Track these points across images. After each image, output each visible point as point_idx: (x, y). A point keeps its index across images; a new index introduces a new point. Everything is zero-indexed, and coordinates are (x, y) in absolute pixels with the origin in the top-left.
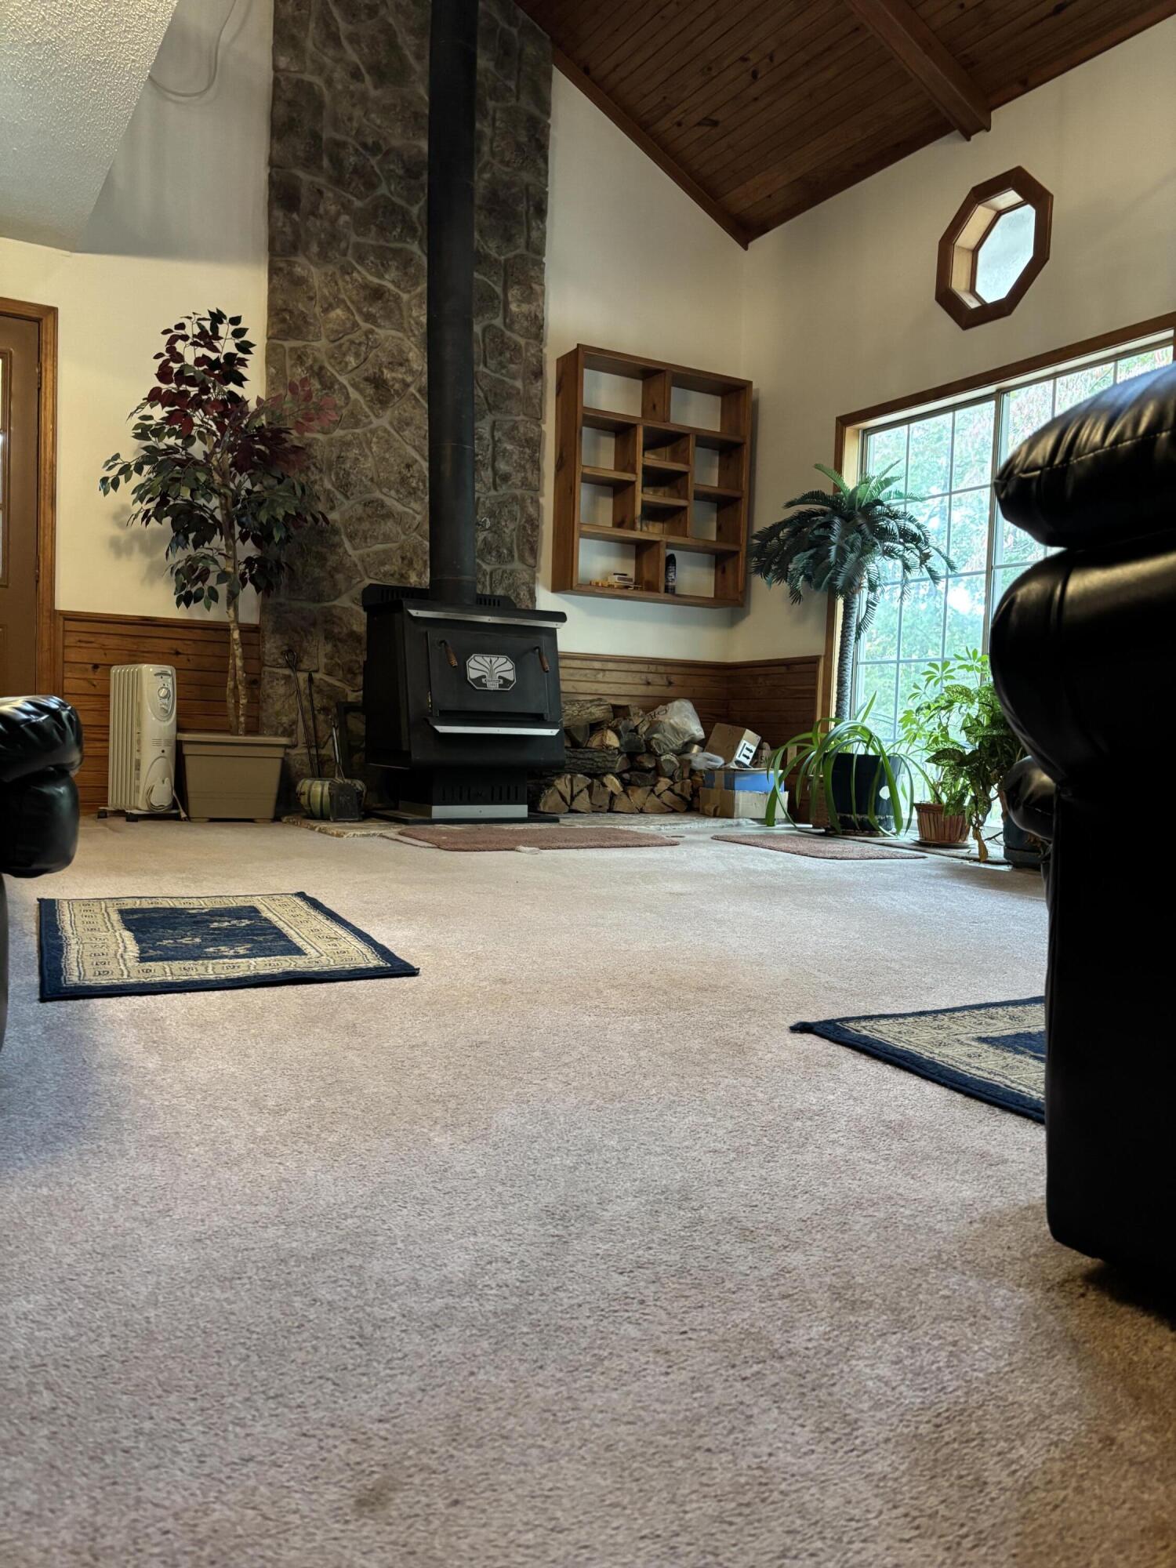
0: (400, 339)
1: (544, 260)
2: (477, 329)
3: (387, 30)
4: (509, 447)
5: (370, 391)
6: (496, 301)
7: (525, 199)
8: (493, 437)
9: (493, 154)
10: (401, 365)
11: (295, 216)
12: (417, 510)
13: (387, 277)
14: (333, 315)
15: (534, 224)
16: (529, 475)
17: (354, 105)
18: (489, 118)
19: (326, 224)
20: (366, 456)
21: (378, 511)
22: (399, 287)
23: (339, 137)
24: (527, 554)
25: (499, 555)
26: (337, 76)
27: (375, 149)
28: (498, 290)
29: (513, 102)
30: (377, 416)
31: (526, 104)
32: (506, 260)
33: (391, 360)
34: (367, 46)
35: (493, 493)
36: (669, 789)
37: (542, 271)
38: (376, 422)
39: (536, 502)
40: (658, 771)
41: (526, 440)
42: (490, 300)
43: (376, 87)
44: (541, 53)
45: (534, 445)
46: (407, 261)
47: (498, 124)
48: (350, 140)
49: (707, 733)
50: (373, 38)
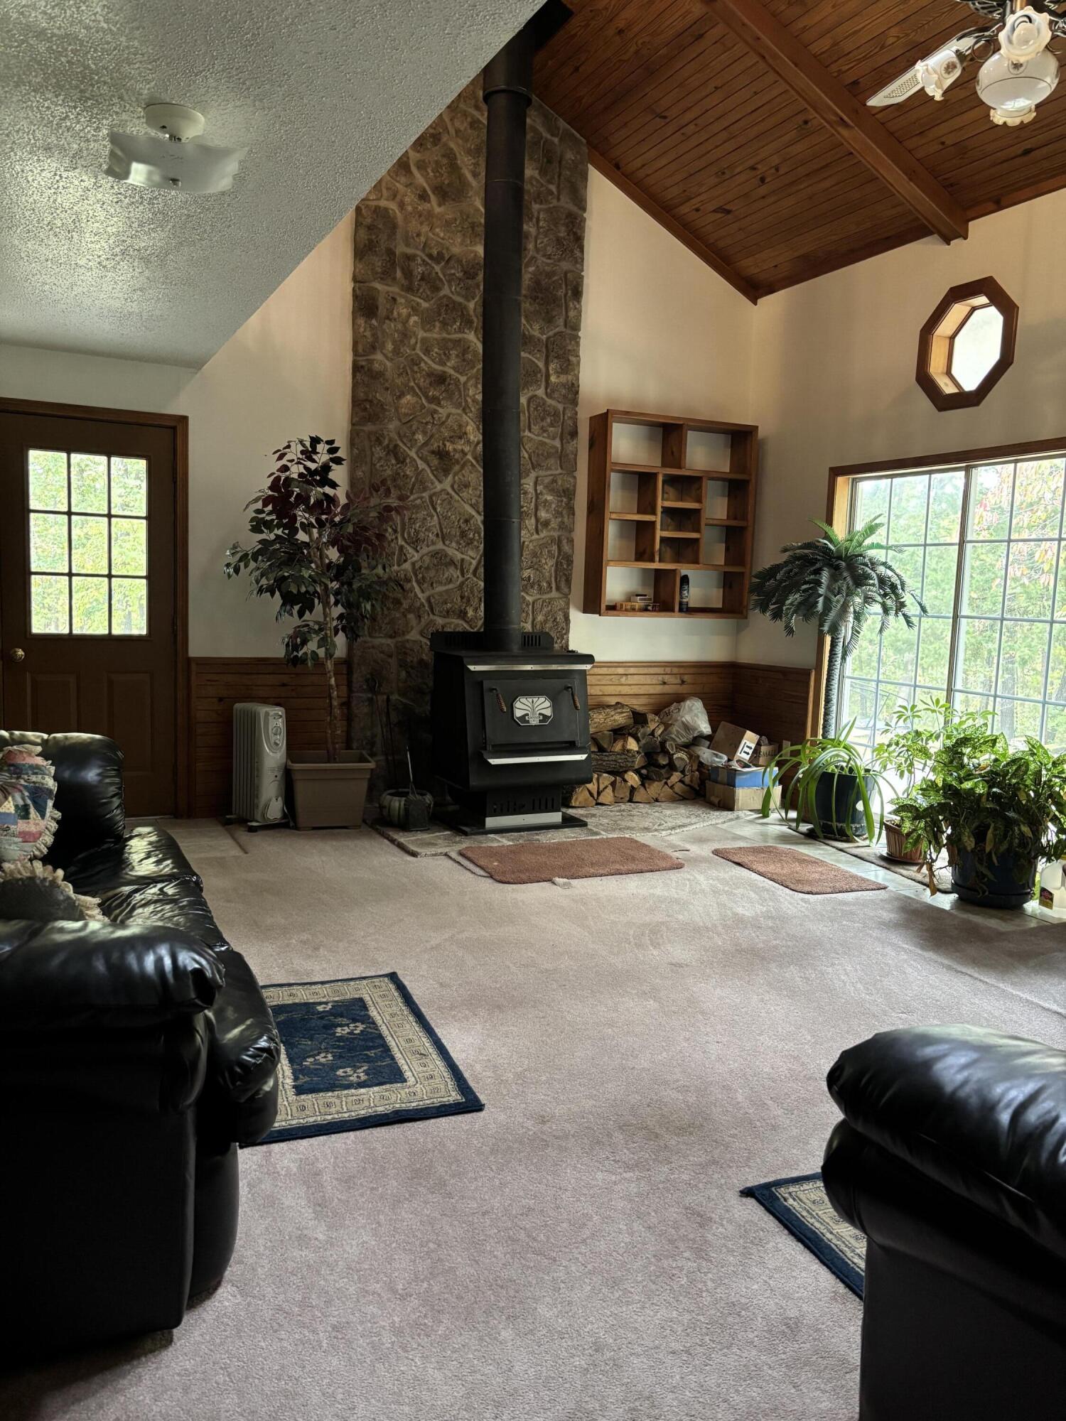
0: (458, 414)
1: (580, 334)
2: (523, 400)
3: (450, 156)
4: (549, 498)
5: (435, 462)
6: (539, 375)
7: (564, 286)
8: (536, 490)
9: (537, 250)
10: (460, 438)
11: (374, 322)
12: (473, 556)
13: (448, 364)
14: (404, 401)
15: (571, 305)
16: (566, 520)
17: (421, 223)
18: (534, 220)
19: (400, 326)
20: (432, 517)
21: (442, 560)
22: (458, 372)
23: (409, 251)
24: (563, 585)
25: (540, 588)
26: (407, 200)
27: (438, 258)
28: (541, 365)
29: (555, 202)
30: (440, 482)
31: (566, 203)
32: (548, 339)
33: (452, 434)
34: (433, 171)
35: (536, 536)
36: (681, 781)
37: (578, 344)
38: (439, 487)
39: (571, 541)
40: (672, 767)
41: (564, 491)
42: (532, 375)
43: (440, 205)
44: (578, 157)
45: (569, 494)
46: (465, 349)
47: (541, 224)
48: (419, 253)
49: (714, 729)
50: (437, 162)
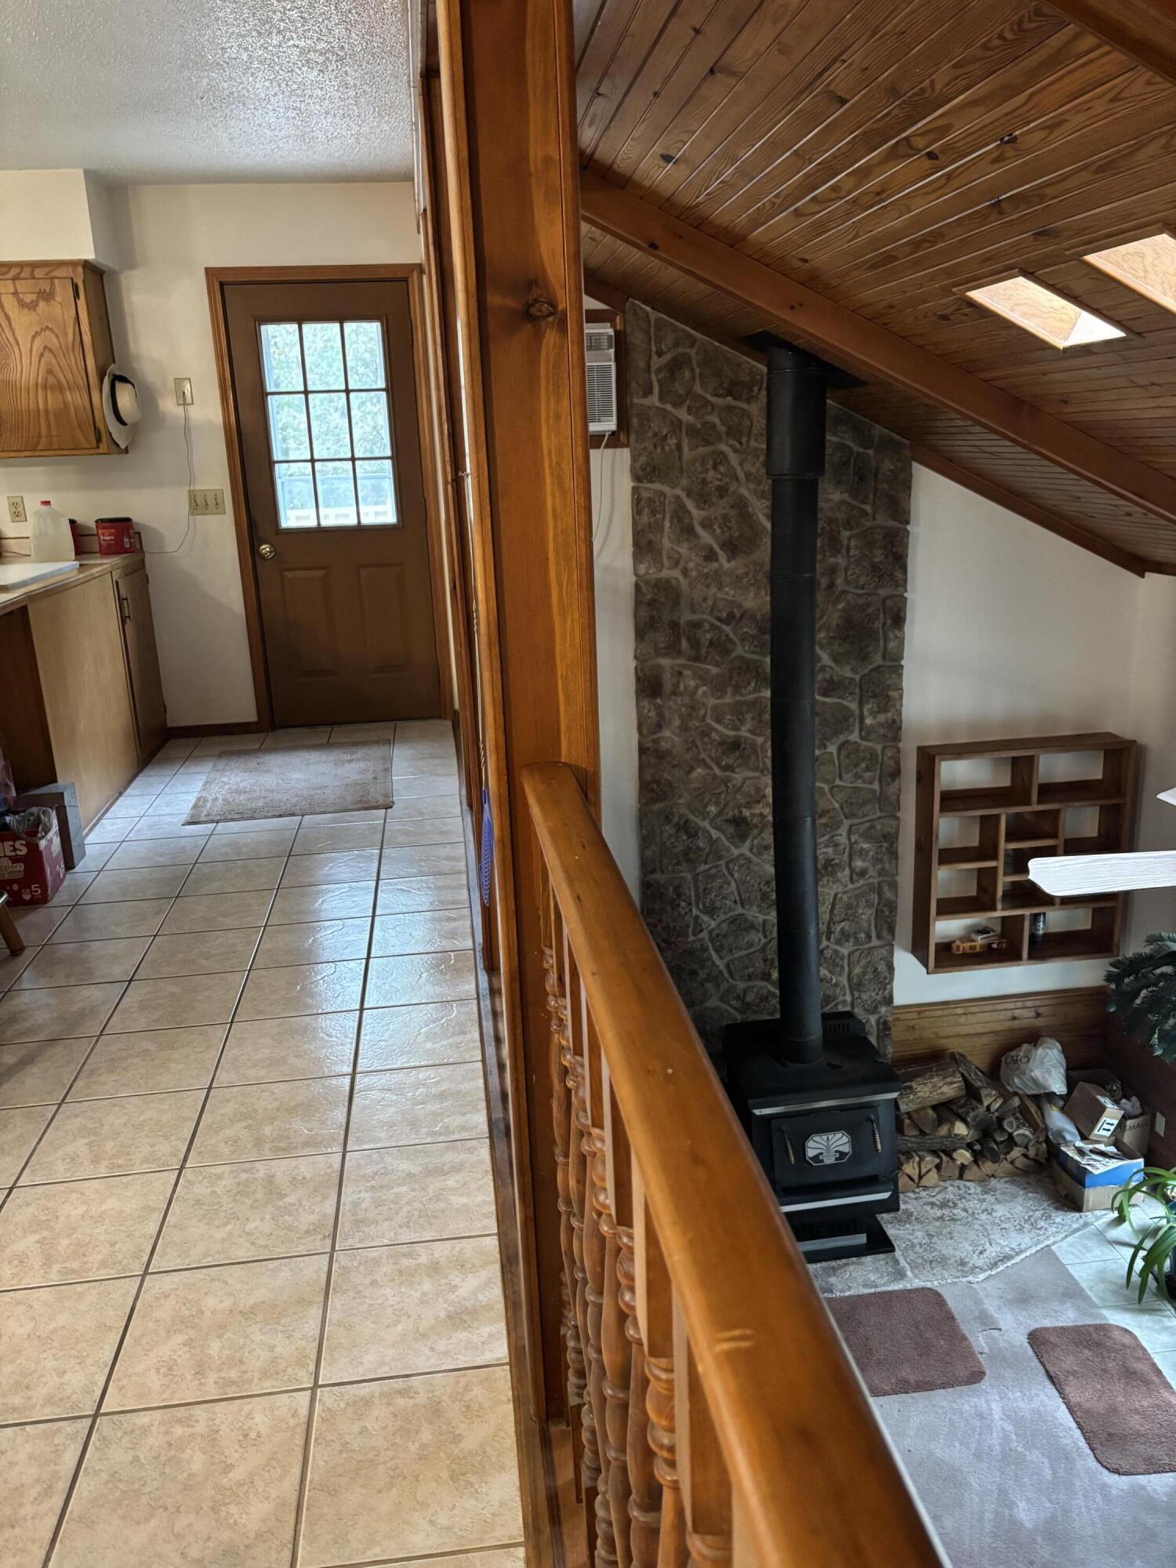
0: (757, 777)
1: (903, 663)
2: (832, 749)
3: (740, 505)
4: (865, 846)
5: (731, 830)
6: (851, 720)
7: (881, 616)
8: (850, 840)
9: (848, 582)
10: (758, 802)
11: (659, 701)
13: (743, 728)
14: (694, 775)
15: (891, 635)
16: (887, 866)
17: (708, 586)
18: (844, 551)
19: (687, 699)
20: (729, 884)
21: (741, 925)
22: (754, 734)
23: (695, 617)
24: (885, 933)
25: (857, 940)
26: (691, 565)
27: (729, 619)
28: (854, 706)
29: (869, 524)
30: (737, 847)
31: (884, 520)
32: (862, 678)
33: (748, 800)
34: (720, 528)
35: (851, 886)
36: (1025, 1155)
37: (900, 676)
38: (735, 852)
39: (894, 886)
41: (884, 836)
42: (841, 721)
43: (729, 561)
44: (899, 465)
45: (890, 839)
46: (760, 709)
47: (852, 553)
48: (706, 617)
50: (725, 516)
